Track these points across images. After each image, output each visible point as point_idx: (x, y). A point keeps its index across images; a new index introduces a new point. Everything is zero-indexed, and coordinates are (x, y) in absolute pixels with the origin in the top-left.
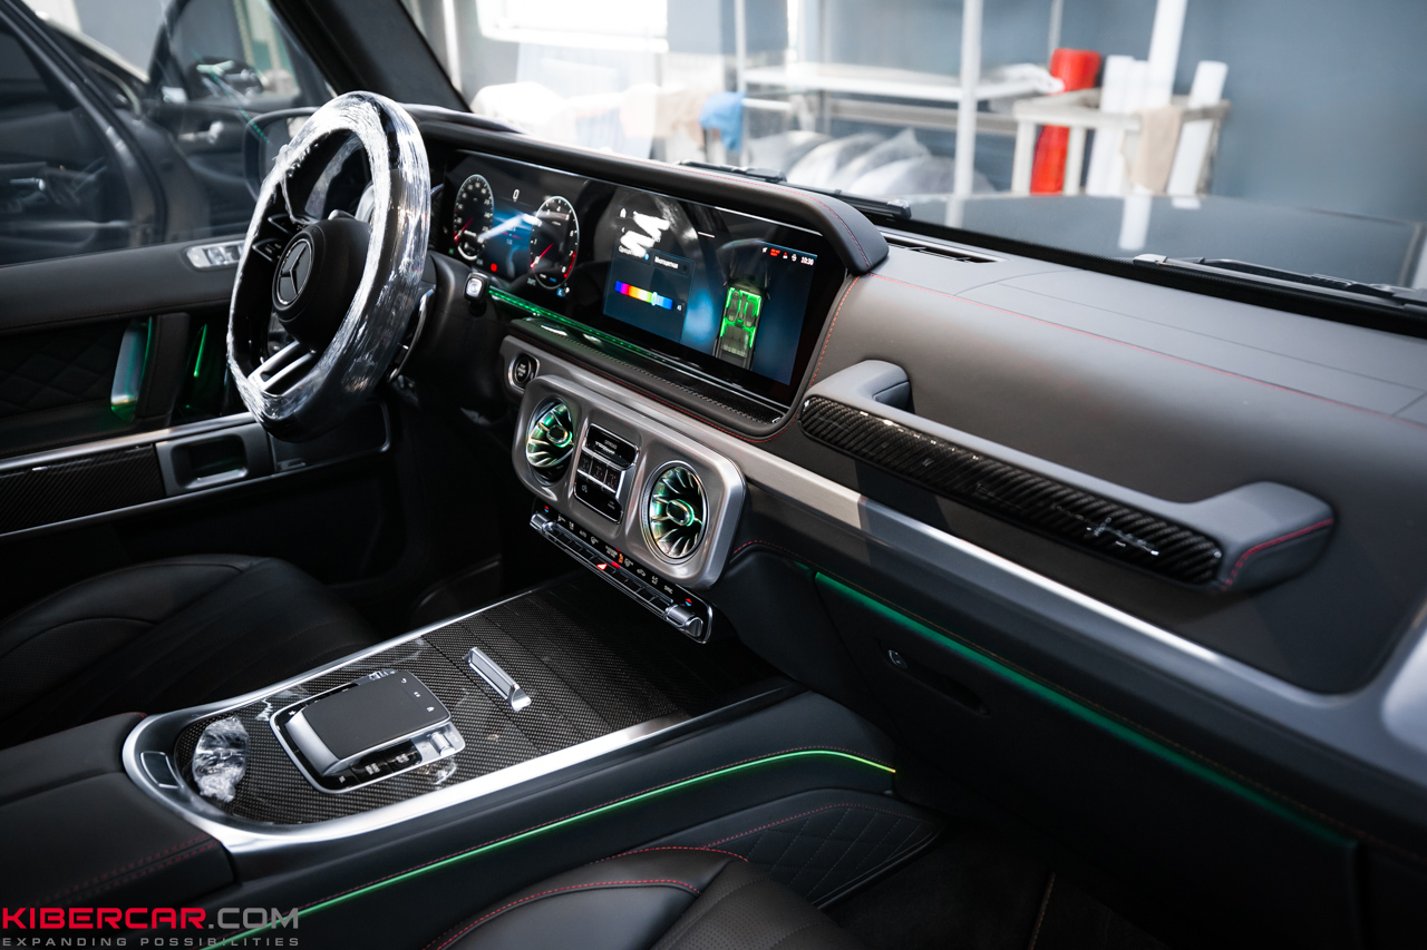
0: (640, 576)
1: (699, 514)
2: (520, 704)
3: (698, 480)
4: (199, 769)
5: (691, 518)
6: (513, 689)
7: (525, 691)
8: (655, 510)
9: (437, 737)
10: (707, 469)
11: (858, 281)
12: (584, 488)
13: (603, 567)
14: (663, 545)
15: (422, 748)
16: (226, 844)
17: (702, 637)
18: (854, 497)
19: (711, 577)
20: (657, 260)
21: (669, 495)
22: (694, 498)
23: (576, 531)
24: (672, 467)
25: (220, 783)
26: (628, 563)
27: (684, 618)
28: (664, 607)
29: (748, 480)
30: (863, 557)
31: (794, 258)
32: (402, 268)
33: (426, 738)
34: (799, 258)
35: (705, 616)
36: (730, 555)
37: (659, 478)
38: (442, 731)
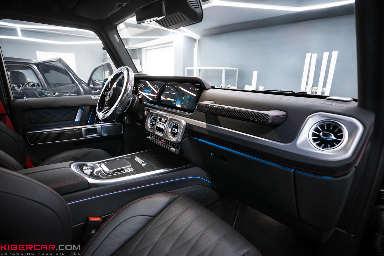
0: (167, 144)
1: (178, 130)
2: (144, 165)
3: (178, 124)
4: (84, 169)
5: (176, 131)
6: (143, 162)
7: (145, 162)
8: (170, 131)
9: (128, 168)
10: (179, 122)
11: (206, 90)
12: (158, 129)
13: (160, 143)
14: (171, 136)
15: (125, 170)
16: (88, 181)
17: (177, 153)
18: (205, 123)
19: (179, 140)
20: (172, 93)
21: (173, 128)
22: (177, 128)
23: (155, 138)
24: (173, 123)
25: (88, 172)
26: (165, 142)
27: (174, 150)
28: (171, 148)
29: (187, 123)
30: (207, 133)
31: (195, 89)
32: (128, 92)
33: (126, 169)
34: (196, 89)
35: (178, 149)
36: (183, 137)
37: (171, 125)
38: (129, 168)
